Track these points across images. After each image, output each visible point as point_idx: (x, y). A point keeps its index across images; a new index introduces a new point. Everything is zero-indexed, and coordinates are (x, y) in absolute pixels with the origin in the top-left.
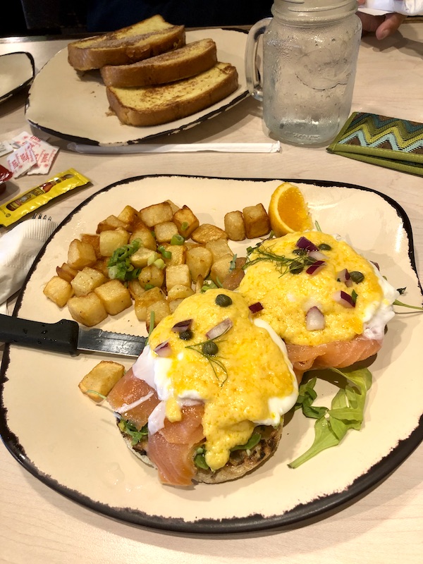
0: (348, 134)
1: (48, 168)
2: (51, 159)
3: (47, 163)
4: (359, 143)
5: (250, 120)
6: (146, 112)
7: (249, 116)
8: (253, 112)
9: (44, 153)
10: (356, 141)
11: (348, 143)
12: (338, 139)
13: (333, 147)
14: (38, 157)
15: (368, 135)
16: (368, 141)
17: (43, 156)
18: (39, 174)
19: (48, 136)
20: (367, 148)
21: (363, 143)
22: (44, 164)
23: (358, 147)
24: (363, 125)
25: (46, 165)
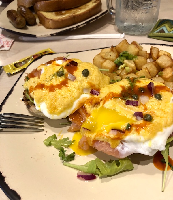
0: (158, 29)
1: (9, 47)
2: (11, 44)
3: (9, 45)
4: (164, 32)
5: (108, 26)
6: (59, 20)
7: (107, 24)
8: (109, 22)
9: (7, 41)
10: (163, 31)
11: (158, 32)
12: (153, 31)
13: (151, 35)
14: (4, 43)
15: (168, 28)
16: (168, 31)
17: (7, 42)
18: (5, 50)
19: (9, 34)
20: (168, 34)
21: (166, 32)
22: (7, 46)
23: (164, 33)
24: (165, 24)
25: (8, 46)
